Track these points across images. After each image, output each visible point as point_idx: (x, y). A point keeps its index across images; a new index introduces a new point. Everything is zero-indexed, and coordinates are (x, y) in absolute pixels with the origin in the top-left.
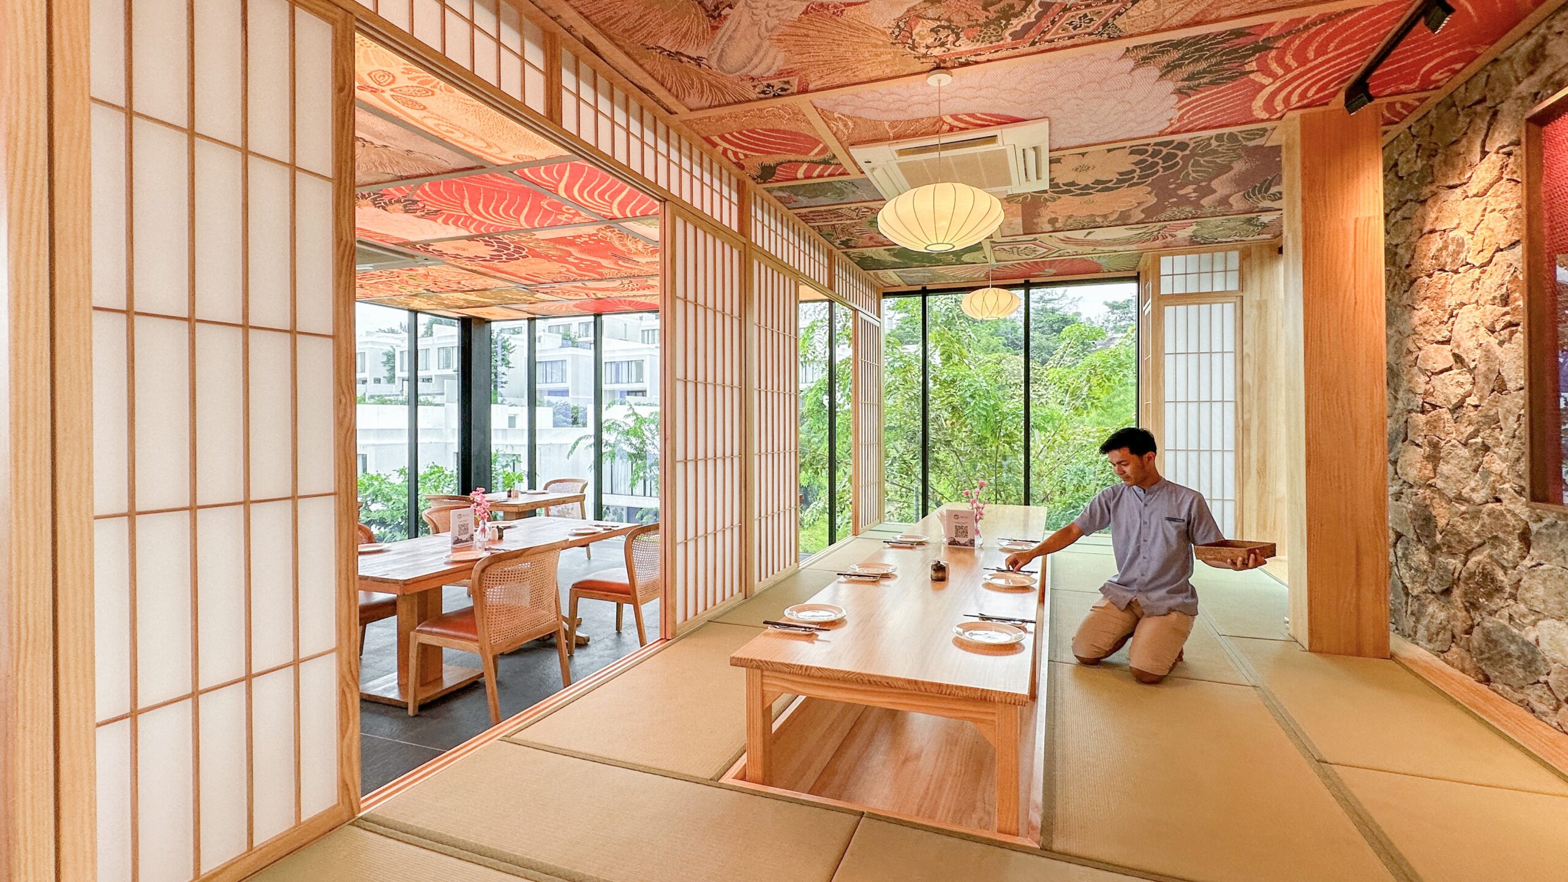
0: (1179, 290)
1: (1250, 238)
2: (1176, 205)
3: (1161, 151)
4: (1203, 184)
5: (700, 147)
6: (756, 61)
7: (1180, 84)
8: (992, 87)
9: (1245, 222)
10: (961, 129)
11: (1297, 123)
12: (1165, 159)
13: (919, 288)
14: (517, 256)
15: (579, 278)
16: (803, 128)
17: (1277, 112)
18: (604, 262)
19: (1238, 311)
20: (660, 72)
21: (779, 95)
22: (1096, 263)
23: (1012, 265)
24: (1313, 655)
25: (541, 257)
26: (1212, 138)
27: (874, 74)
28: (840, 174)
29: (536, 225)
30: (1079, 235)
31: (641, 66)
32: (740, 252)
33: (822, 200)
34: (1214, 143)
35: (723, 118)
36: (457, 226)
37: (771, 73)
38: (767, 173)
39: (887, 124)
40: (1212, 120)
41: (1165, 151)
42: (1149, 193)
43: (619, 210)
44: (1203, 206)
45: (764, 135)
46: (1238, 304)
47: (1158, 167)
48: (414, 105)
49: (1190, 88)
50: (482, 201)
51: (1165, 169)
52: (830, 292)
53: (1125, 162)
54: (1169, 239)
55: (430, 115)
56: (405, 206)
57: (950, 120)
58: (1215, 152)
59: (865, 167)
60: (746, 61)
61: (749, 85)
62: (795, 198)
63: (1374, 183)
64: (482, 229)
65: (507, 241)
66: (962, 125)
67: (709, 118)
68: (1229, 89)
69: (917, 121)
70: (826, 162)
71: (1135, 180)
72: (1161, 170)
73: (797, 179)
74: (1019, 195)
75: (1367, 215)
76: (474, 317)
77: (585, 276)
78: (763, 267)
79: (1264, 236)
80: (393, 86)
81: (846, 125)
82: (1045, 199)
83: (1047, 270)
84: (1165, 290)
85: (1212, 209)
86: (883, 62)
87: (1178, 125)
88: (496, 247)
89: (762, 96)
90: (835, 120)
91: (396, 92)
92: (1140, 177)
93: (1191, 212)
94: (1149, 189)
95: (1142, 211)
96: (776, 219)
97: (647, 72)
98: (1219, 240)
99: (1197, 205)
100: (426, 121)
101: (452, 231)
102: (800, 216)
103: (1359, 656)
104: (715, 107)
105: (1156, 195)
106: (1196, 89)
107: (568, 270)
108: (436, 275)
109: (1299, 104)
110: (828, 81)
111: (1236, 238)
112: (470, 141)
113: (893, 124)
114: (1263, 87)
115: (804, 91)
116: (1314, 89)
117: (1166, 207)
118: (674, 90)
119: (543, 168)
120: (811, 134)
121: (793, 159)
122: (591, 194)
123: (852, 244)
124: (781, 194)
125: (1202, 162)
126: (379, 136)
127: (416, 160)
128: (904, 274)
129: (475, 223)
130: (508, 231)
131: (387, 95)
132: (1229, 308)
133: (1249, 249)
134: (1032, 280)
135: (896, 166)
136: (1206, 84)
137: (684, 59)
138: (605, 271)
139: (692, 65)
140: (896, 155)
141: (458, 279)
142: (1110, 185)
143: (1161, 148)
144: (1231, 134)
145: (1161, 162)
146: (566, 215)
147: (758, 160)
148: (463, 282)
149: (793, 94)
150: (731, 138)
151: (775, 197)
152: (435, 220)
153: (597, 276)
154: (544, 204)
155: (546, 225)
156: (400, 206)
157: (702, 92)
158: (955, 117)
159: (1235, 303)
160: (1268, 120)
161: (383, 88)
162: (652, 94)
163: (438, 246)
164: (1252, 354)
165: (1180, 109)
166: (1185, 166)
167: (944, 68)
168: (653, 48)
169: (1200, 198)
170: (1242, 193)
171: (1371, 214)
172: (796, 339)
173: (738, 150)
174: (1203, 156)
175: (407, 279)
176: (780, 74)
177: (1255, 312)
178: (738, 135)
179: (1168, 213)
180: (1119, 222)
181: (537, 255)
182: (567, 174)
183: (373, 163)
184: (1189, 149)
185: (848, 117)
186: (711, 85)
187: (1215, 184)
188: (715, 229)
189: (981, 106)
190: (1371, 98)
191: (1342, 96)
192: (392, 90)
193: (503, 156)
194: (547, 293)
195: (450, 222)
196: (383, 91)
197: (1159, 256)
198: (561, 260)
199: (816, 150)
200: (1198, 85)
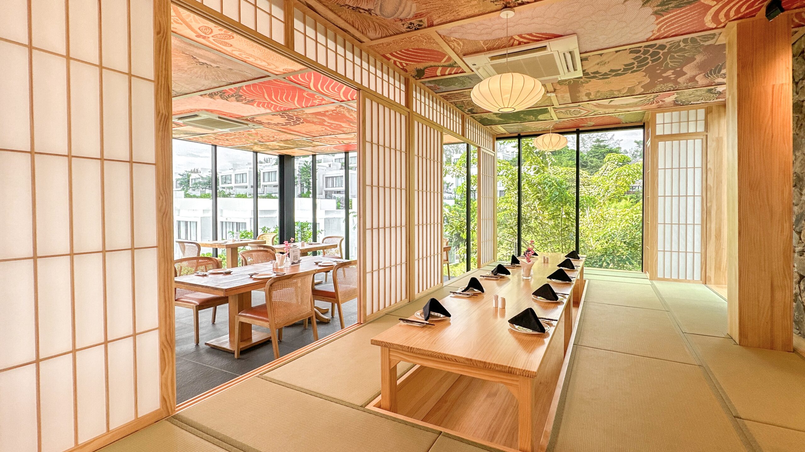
0: (667, 132)
1: (711, 101)
2: (663, 82)
3: (649, 51)
4: (678, 69)
5: (381, 60)
6: (401, 9)
7: (656, 9)
8: (539, 17)
9: (707, 92)
10: (525, 43)
11: (735, 28)
12: (652, 55)
13: (516, 135)
14: (298, 122)
15: (333, 133)
16: (434, 47)
17: (721, 23)
18: (343, 125)
19: (704, 143)
20: (351, 20)
21: (418, 29)
22: (617, 118)
23: (568, 120)
24: (741, 347)
25: (311, 123)
26: (680, 41)
27: (469, 13)
28: (461, 73)
29: (304, 106)
30: (606, 102)
31: (340, 16)
32: (406, 117)
33: (453, 87)
34: (682, 45)
35: (391, 43)
36: (264, 107)
37: (411, 16)
38: (420, 74)
39: (482, 42)
40: (679, 30)
41: (651, 50)
42: (645, 76)
43: (344, 97)
44: (680, 83)
45: (414, 52)
46: (704, 140)
47: (649, 60)
48: (226, 44)
49: (662, 11)
50: (273, 94)
51: (653, 61)
52: (462, 137)
53: (629, 59)
54: (661, 103)
55: (235, 49)
56: (236, 98)
57: (518, 38)
58: (683, 50)
59: (473, 68)
60: (395, 10)
61: (400, 23)
62: (438, 87)
63: (786, 62)
64: (278, 109)
65: (291, 115)
66: (525, 41)
67: (383, 44)
68: (688, 10)
69: (499, 39)
70: (451, 66)
71: (635, 69)
72: (650, 62)
73: (437, 76)
74: (566, 80)
75: (781, 83)
76: (286, 155)
77: (335, 132)
78: (420, 125)
79: (720, 100)
80: (212, 34)
81: (458, 44)
82: (581, 82)
83: (589, 123)
84: (658, 133)
85: (685, 85)
86: (473, 5)
87: (658, 34)
88: (287, 118)
89: (409, 30)
90: (452, 41)
91: (215, 37)
92: (638, 67)
93: (672, 87)
94: (644, 74)
95: (642, 87)
96: (429, 99)
97: (343, 19)
98: (692, 102)
99: (676, 82)
100: (234, 52)
101: (262, 110)
102: (444, 97)
103: (772, 349)
104: (384, 37)
105: (649, 77)
106: (667, 11)
107: (326, 129)
108: (261, 133)
109: (736, 17)
110: (443, 19)
111: (703, 101)
112: (259, 62)
113: (485, 42)
114: (711, 7)
115: (431, 25)
116: (744, 7)
117: (657, 84)
118: (360, 29)
119: (299, 75)
120: (440, 51)
121: (433, 65)
122: (327, 88)
123: (474, 111)
124: (430, 85)
125: (676, 56)
126: (214, 61)
127: (236, 73)
128: (507, 127)
129: (273, 106)
130: (290, 110)
131: (211, 39)
132: (698, 142)
133: (711, 107)
134: (581, 129)
135: (491, 66)
136: (673, 7)
137: (361, 11)
138: (345, 129)
139: (367, 14)
140: (489, 60)
141: (273, 135)
142: (619, 72)
143: (648, 49)
144: (692, 38)
145: (649, 57)
146: (318, 100)
147: (413, 66)
148: (275, 137)
149: (425, 28)
150: (397, 55)
151: (428, 87)
152: (253, 105)
153: (341, 132)
154: (305, 94)
155: (309, 106)
156: (234, 98)
157: (376, 30)
158: (520, 36)
159: (702, 139)
160: (715, 28)
161: (208, 36)
162: (349, 32)
163: (258, 119)
164: (712, 168)
165: (658, 24)
166: (665, 59)
167: (509, 7)
168: (343, 6)
169: (677, 78)
170: (704, 74)
171: (784, 82)
172: (441, 163)
173: (402, 61)
174: (676, 52)
175: (247, 136)
176: (416, 16)
177: (714, 144)
178: (400, 53)
179: (658, 88)
180: (629, 94)
181: (308, 122)
182: (313, 78)
183: (215, 76)
184: (667, 48)
185: (459, 39)
186: (379, 25)
187: (685, 69)
188: (390, 104)
189: (535, 28)
190: (783, 10)
191: (764, 10)
192: (213, 37)
193: (277, 70)
194: (318, 142)
195: (261, 105)
196: (209, 38)
197: (656, 113)
198: (321, 123)
199: (445, 59)
200: (667, 9)
